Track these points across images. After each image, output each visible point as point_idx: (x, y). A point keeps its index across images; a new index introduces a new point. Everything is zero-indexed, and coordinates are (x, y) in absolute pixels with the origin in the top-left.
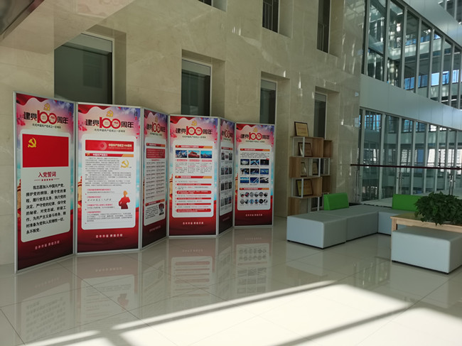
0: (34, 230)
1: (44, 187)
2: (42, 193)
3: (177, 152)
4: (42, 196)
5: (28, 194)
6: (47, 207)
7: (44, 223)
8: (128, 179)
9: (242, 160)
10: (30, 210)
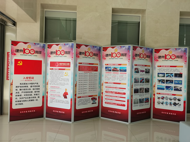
0: (20, 104)
1: (27, 84)
2: (25, 87)
3: (106, 68)
4: (25, 88)
5: (17, 87)
6: (28, 94)
7: (26, 101)
8: (67, 82)
9: (158, 74)
10: (17, 94)
